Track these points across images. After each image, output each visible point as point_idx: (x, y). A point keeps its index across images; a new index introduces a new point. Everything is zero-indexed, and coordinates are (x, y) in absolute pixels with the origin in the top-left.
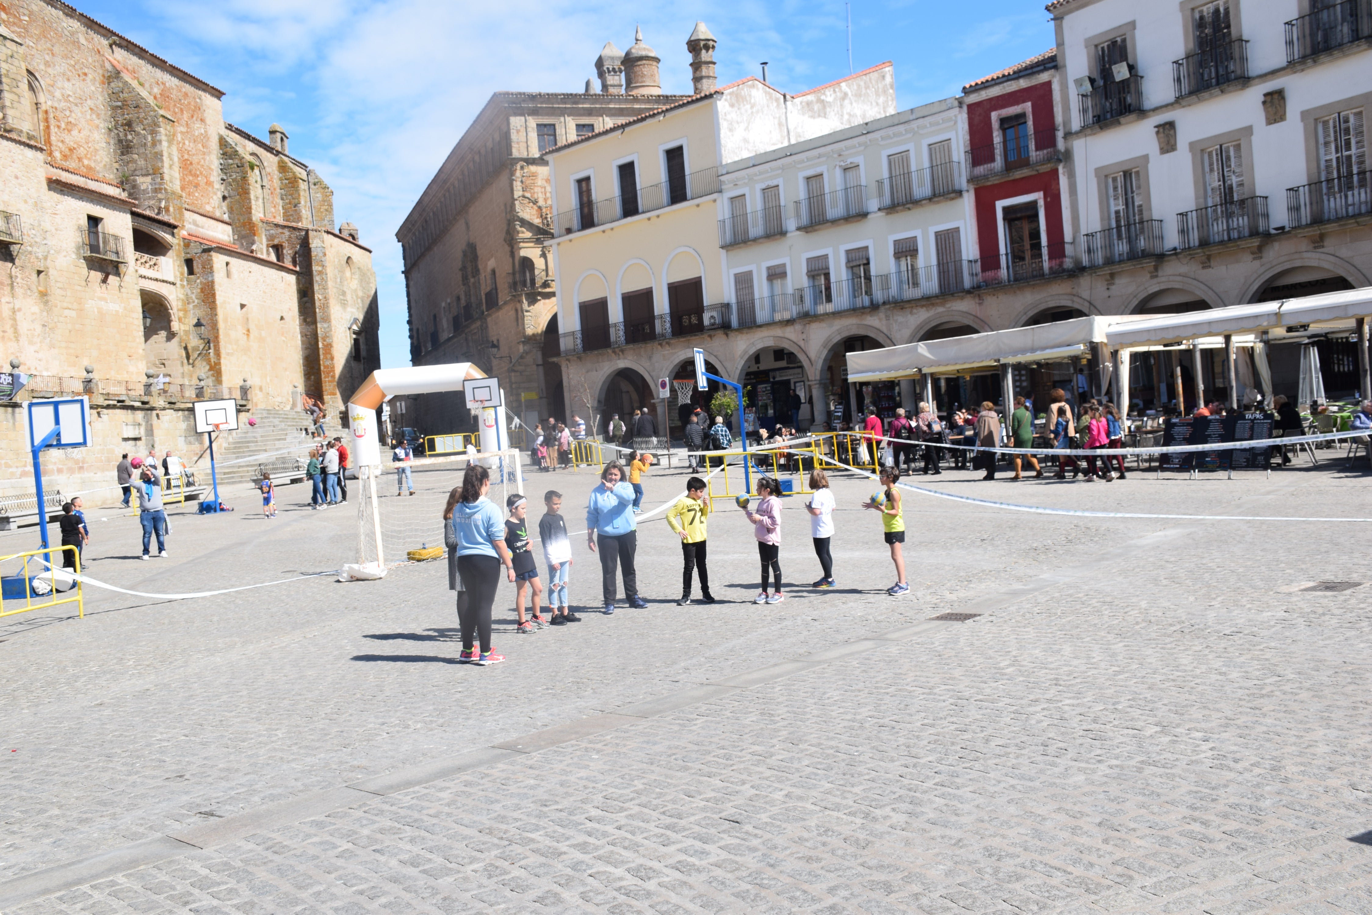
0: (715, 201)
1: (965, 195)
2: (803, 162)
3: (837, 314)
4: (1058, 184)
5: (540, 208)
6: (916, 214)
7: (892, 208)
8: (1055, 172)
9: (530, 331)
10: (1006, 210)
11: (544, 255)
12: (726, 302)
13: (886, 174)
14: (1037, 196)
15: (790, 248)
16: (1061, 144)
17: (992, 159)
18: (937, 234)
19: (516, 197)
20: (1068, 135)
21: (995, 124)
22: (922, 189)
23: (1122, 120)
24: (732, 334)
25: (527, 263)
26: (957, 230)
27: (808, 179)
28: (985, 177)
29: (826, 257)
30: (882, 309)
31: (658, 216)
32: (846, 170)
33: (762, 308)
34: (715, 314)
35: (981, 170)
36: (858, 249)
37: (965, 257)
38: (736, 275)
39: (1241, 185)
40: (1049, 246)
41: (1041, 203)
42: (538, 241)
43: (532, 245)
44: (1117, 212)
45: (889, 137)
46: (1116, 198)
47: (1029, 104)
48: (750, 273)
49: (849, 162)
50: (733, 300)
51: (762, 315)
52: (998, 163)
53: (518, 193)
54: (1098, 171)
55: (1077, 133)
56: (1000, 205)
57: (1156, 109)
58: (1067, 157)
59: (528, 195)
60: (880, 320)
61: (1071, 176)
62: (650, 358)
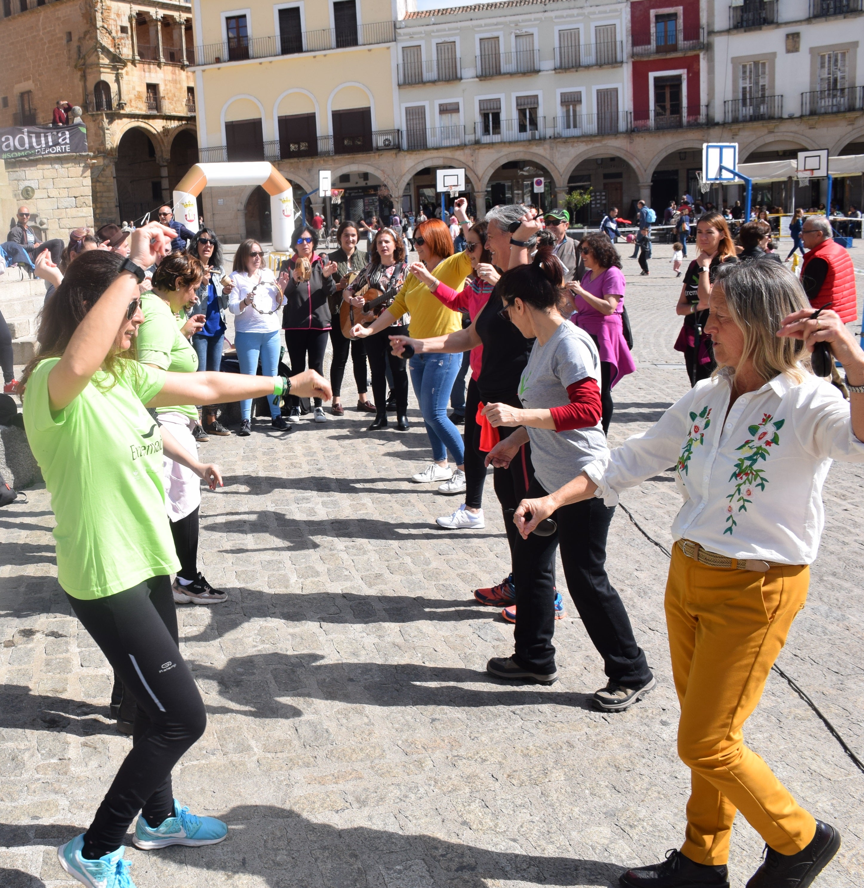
0: (388, 48)
1: (625, 65)
2: (481, 26)
3: (503, 143)
4: (699, 65)
5: (114, 38)
6: (582, 74)
7: (562, 69)
8: (697, 57)
9: (108, 146)
10: (656, 79)
11: (117, 81)
12: (396, 128)
13: (557, 45)
14: (683, 72)
15: (464, 91)
16: (704, 39)
17: (649, 43)
18: (598, 92)
19: (98, 26)
20: (711, 33)
21: (653, 19)
22: (588, 57)
23: (764, 27)
24: (402, 154)
25: (103, 87)
26: (616, 90)
27: (481, 39)
28: (642, 55)
29: (499, 100)
30: (548, 141)
31: (325, 56)
32: (516, 36)
33: (434, 135)
34: (390, 137)
35: (639, 49)
36: (527, 97)
37: (620, 109)
38: (407, 109)
39: (843, 78)
40: (689, 107)
41: (685, 77)
42: (115, 68)
43: (109, 70)
44: (744, 89)
45: (562, 17)
46: (744, 79)
47: (681, 8)
48: (423, 108)
49: (524, 30)
50: (404, 128)
51: (431, 141)
52: (653, 46)
54: (733, 59)
55: (720, 32)
56: (652, 75)
57: (787, 23)
58: (708, 48)
59: (107, 26)
60: (545, 149)
61: (711, 61)
62: (309, 171)
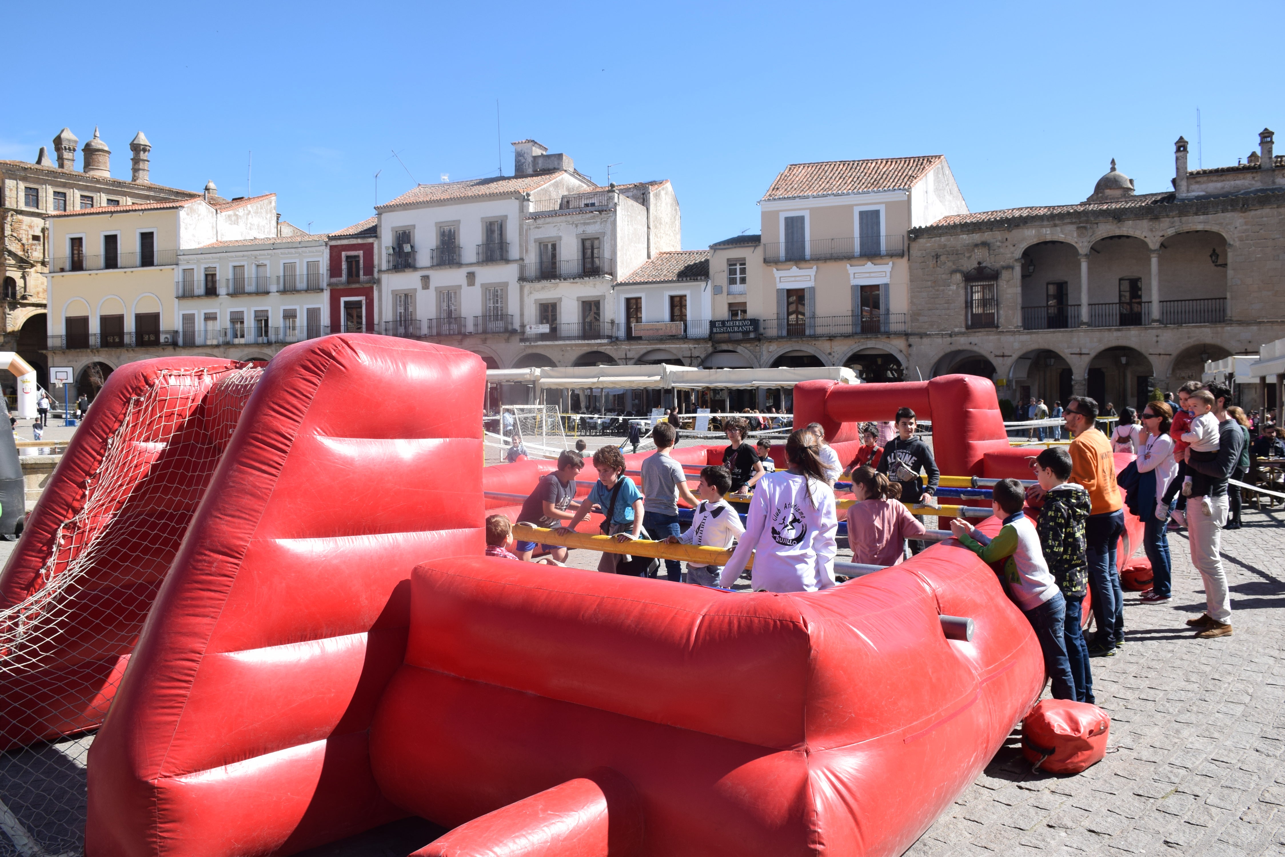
0: (173, 269)
1: (325, 291)
2: (232, 257)
3: (246, 345)
4: (373, 294)
5: (23, 245)
6: (297, 296)
7: (284, 291)
8: (372, 288)
9: (9, 329)
10: (346, 303)
11: (24, 277)
12: (176, 329)
13: (282, 274)
14: (362, 298)
15: (220, 304)
16: (376, 275)
17: (341, 276)
18: (308, 310)
19: (6, 235)
20: (380, 271)
21: (344, 259)
22: (301, 284)
23: (406, 270)
24: (178, 349)
25: (10, 282)
26: (319, 309)
27: (235, 267)
28: (336, 284)
29: (242, 312)
30: (274, 345)
31: (132, 272)
32: (258, 266)
33: (199, 336)
34: (168, 336)
35: (334, 280)
36: (262, 311)
37: (322, 324)
38: (183, 315)
39: (455, 310)
40: (367, 324)
41: (364, 302)
42: (20, 267)
43: (15, 269)
44: (400, 313)
45: (285, 254)
46: (400, 306)
47: (362, 252)
48: (194, 315)
49: (261, 262)
50: (181, 330)
51: (199, 340)
52: (344, 278)
53: (8, 232)
54: (392, 291)
55: (384, 271)
56: (343, 300)
57: (422, 268)
58: (378, 282)
59: (15, 235)
60: (272, 351)
61: (380, 291)
62: (118, 358)
